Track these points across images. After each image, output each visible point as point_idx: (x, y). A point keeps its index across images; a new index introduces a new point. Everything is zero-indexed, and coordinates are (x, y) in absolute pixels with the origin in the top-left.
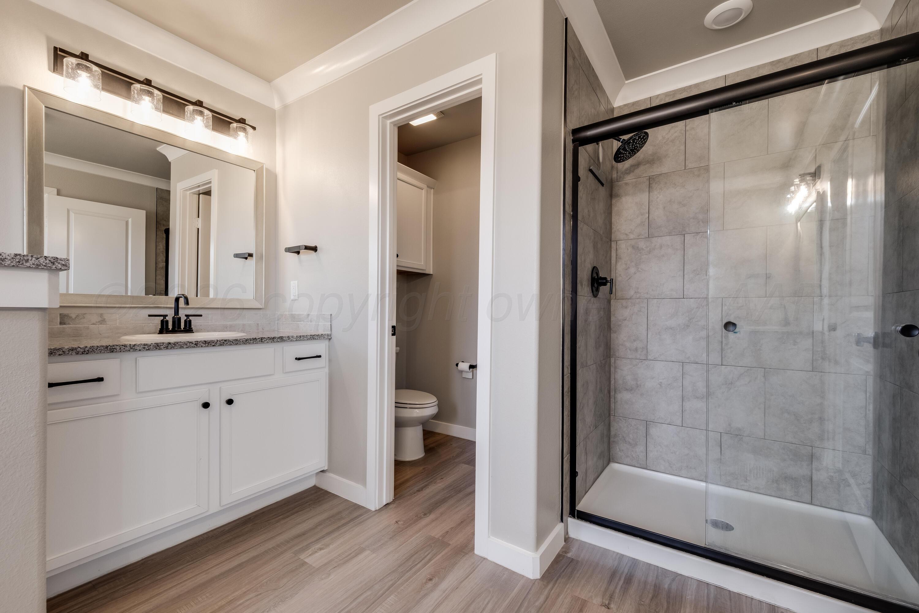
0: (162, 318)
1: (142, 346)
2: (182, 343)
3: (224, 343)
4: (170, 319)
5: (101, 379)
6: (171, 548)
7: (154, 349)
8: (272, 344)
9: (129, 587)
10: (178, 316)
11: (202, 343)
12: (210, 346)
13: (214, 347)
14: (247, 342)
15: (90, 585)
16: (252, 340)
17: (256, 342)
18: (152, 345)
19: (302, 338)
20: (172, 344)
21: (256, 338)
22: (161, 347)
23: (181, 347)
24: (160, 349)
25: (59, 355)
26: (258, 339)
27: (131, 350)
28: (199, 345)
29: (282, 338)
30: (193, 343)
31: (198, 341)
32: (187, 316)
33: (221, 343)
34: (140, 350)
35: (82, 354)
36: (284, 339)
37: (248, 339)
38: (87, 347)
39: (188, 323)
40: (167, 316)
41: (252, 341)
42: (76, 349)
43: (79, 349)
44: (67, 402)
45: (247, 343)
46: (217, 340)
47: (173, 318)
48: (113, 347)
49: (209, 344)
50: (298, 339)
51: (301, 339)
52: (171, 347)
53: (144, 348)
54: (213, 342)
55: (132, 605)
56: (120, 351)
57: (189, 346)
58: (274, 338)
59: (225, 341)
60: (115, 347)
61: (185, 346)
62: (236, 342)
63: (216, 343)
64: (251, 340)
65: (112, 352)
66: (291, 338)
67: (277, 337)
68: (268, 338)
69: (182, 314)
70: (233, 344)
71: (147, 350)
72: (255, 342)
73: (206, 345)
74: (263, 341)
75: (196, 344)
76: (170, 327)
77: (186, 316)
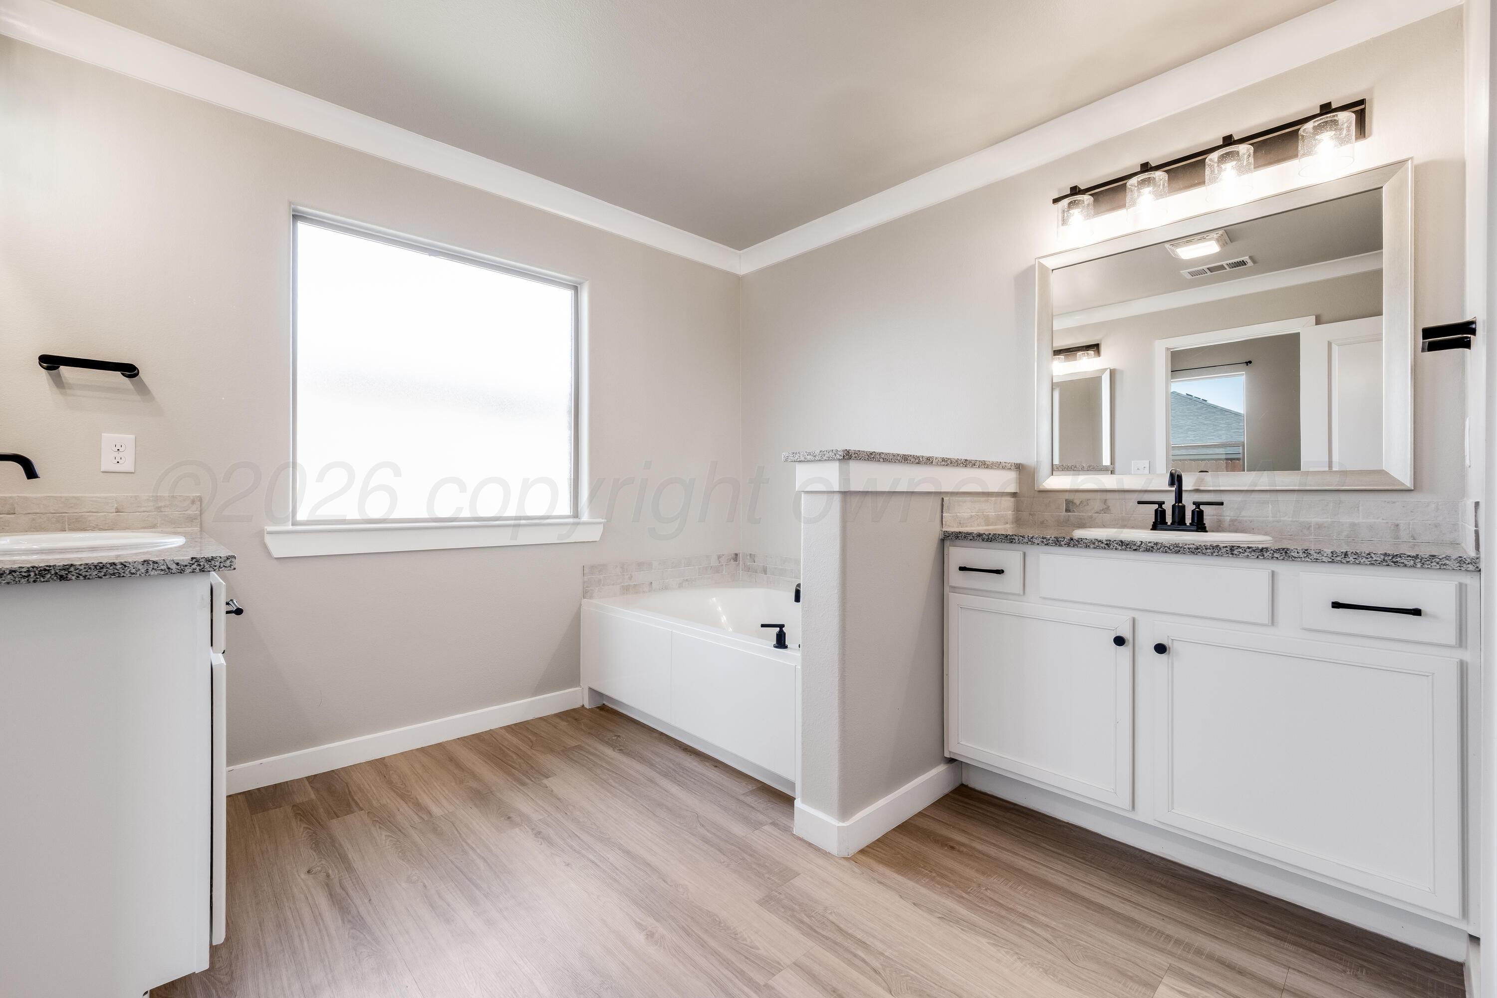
0: (1156, 506)
1: (1040, 540)
2: (1087, 541)
3: (1152, 547)
4: (1168, 508)
5: (999, 572)
6: (1102, 836)
7: (1054, 544)
8: (1257, 561)
9: (1020, 830)
10: (1180, 504)
11: (1117, 544)
12: (1129, 549)
13: (1135, 553)
14: (1199, 550)
15: (1012, 806)
16: (1210, 549)
17: (1218, 552)
18: (1051, 539)
19: (1351, 559)
20: (1075, 541)
21: (1217, 546)
22: (1062, 543)
23: (1087, 547)
24: (1060, 545)
25: (970, 540)
26: (1224, 547)
27: (1029, 543)
28: (1112, 547)
29: (1286, 552)
30: (1103, 543)
31: (1110, 541)
32: (1197, 504)
33: (1148, 548)
34: (1038, 544)
35: (987, 541)
36: (1293, 554)
37: (1200, 545)
38: (990, 534)
39: (1198, 516)
40: (1163, 503)
41: (1208, 551)
42: (982, 535)
43: (985, 535)
44: (975, 590)
45: (1199, 552)
46: (1142, 542)
47: (1174, 506)
48: (1013, 538)
49: (1128, 547)
50: (1339, 559)
51: (1348, 560)
52: (1074, 545)
53: (1043, 542)
54: (1135, 545)
55: (994, 842)
56: (1019, 543)
57: (1098, 546)
58: (1263, 549)
59: (1156, 544)
60: (1014, 537)
61: (1092, 546)
62: (1176, 548)
63: (1139, 546)
64: (1206, 549)
65: (1012, 542)
66: (1315, 554)
67: (1273, 548)
68: (1249, 548)
69: (1188, 501)
70: (1169, 551)
71: (1045, 545)
72: (1216, 554)
73: (1123, 547)
74: (1235, 552)
75: (1107, 544)
76: (1169, 520)
77: (1194, 503)
